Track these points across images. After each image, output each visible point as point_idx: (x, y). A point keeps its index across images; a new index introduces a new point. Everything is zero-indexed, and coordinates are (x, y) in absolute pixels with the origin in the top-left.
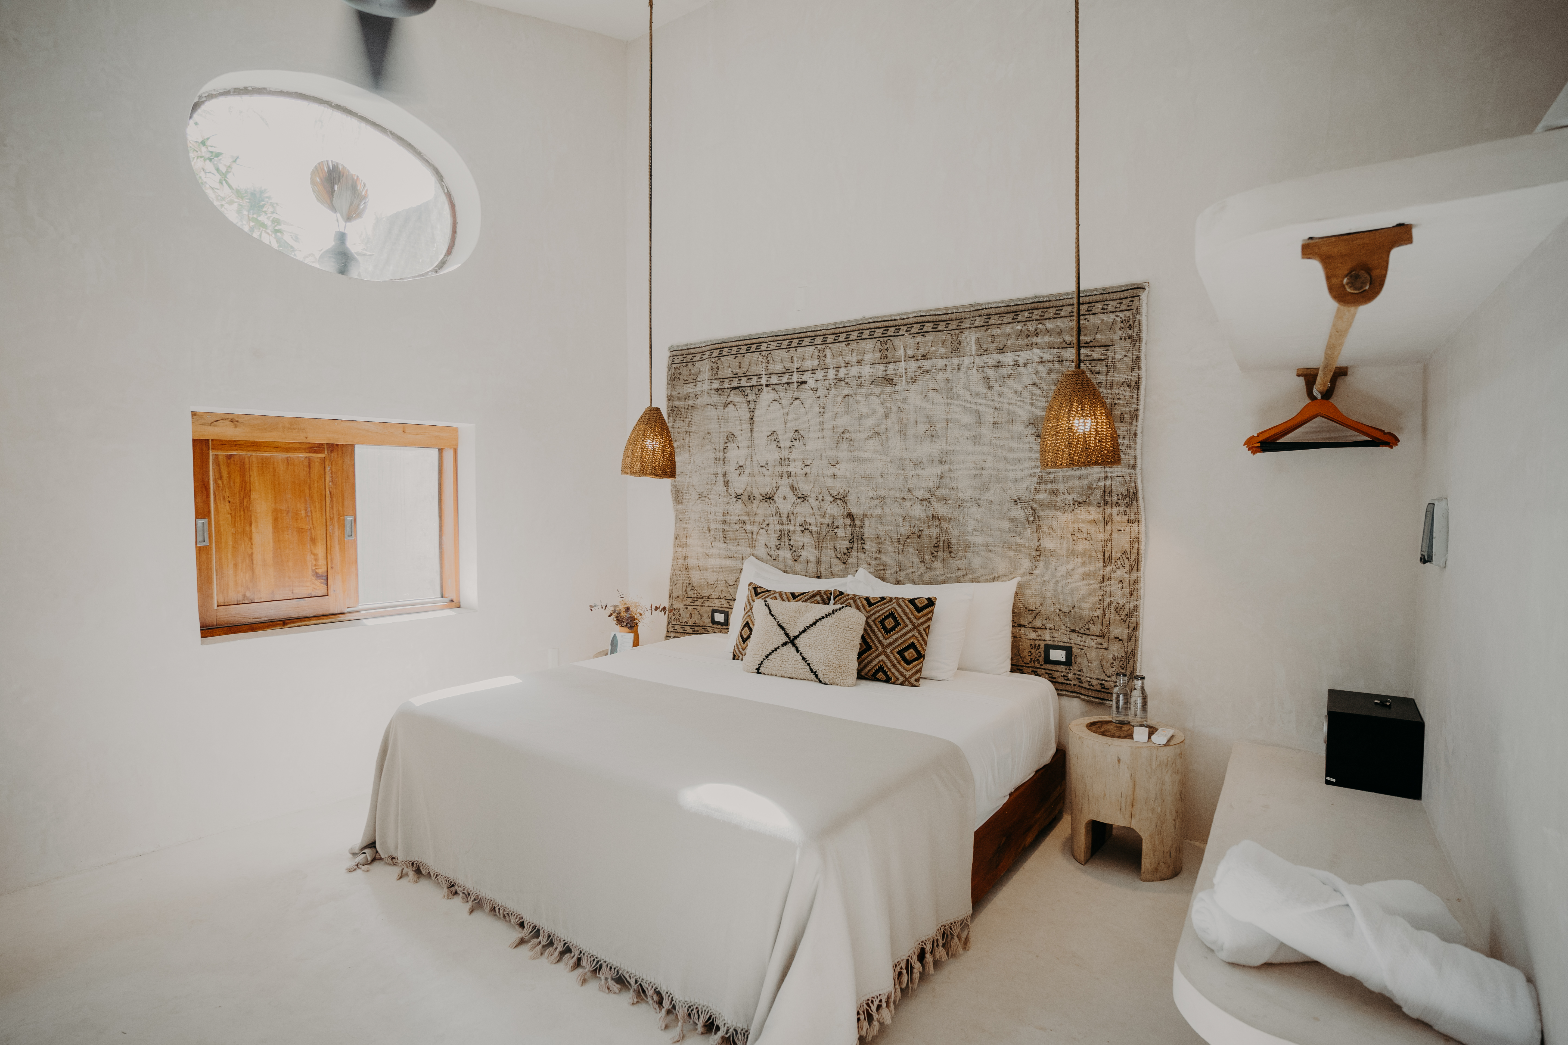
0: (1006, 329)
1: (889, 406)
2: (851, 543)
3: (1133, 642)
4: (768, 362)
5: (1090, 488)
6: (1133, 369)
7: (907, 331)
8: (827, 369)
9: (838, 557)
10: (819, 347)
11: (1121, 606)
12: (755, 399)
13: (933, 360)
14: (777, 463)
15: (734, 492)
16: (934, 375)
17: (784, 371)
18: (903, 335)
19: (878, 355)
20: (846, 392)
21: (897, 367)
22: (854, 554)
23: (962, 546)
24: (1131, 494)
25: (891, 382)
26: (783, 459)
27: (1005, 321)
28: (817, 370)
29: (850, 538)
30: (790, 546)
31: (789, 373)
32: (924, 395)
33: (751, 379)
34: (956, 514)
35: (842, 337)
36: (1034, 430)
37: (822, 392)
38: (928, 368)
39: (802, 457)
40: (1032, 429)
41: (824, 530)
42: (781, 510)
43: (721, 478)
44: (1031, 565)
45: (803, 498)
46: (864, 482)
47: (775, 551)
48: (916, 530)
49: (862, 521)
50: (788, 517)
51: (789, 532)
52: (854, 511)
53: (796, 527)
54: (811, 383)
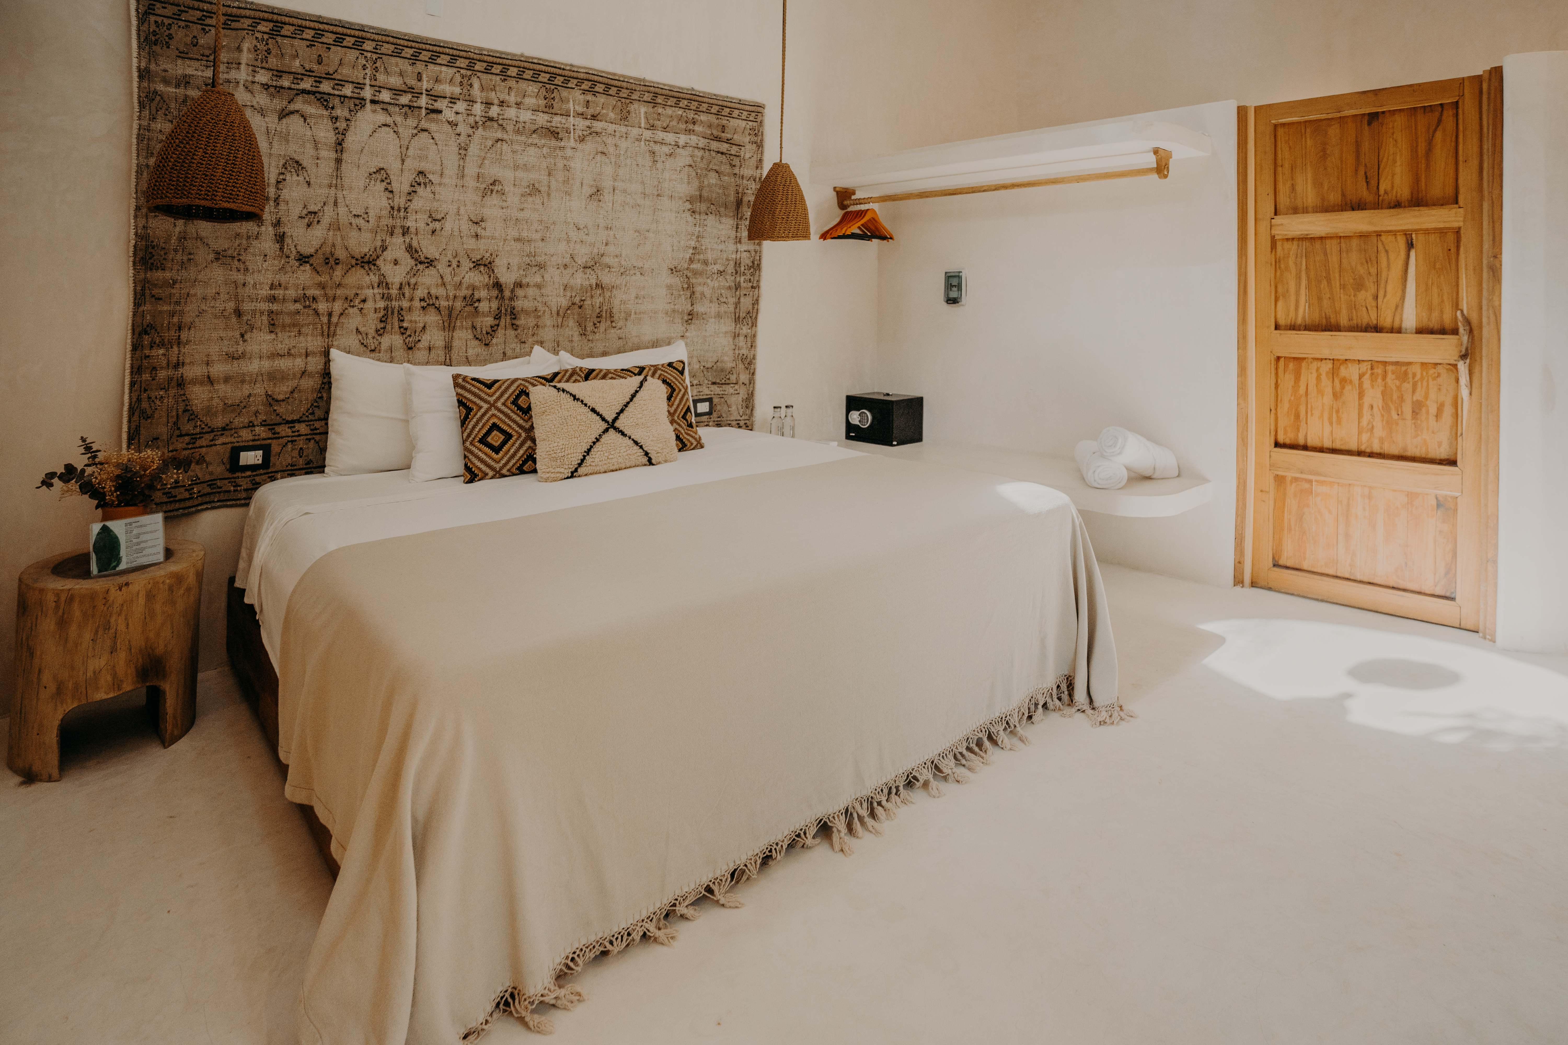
0: (669, 111)
1: (553, 161)
2: (497, 319)
3: (752, 385)
4: (376, 69)
5: (728, 260)
6: (757, 168)
7: (576, 85)
8: (473, 101)
9: (477, 338)
10: (462, 71)
11: (745, 357)
12: (348, 116)
13: (603, 123)
14: (385, 213)
15: (294, 252)
16: (604, 139)
17: (404, 87)
18: (573, 88)
19: (542, 102)
20: (499, 135)
21: (564, 121)
22: (500, 332)
23: (623, 314)
24: (756, 265)
25: (556, 135)
26: (396, 208)
27: (669, 103)
28: (459, 99)
29: (497, 313)
30: (402, 330)
31: (413, 93)
32: (591, 157)
33: (341, 85)
34: (618, 282)
35: (497, 69)
36: (690, 206)
37: (462, 128)
38: (599, 130)
39: (428, 208)
40: (688, 206)
41: (459, 304)
42: (390, 280)
43: (271, 229)
44: (683, 328)
45: (428, 263)
46: (519, 245)
47: (374, 338)
48: (577, 300)
49: (512, 291)
50: (400, 288)
51: (402, 309)
52: (502, 280)
53: (413, 303)
54: (449, 114)
